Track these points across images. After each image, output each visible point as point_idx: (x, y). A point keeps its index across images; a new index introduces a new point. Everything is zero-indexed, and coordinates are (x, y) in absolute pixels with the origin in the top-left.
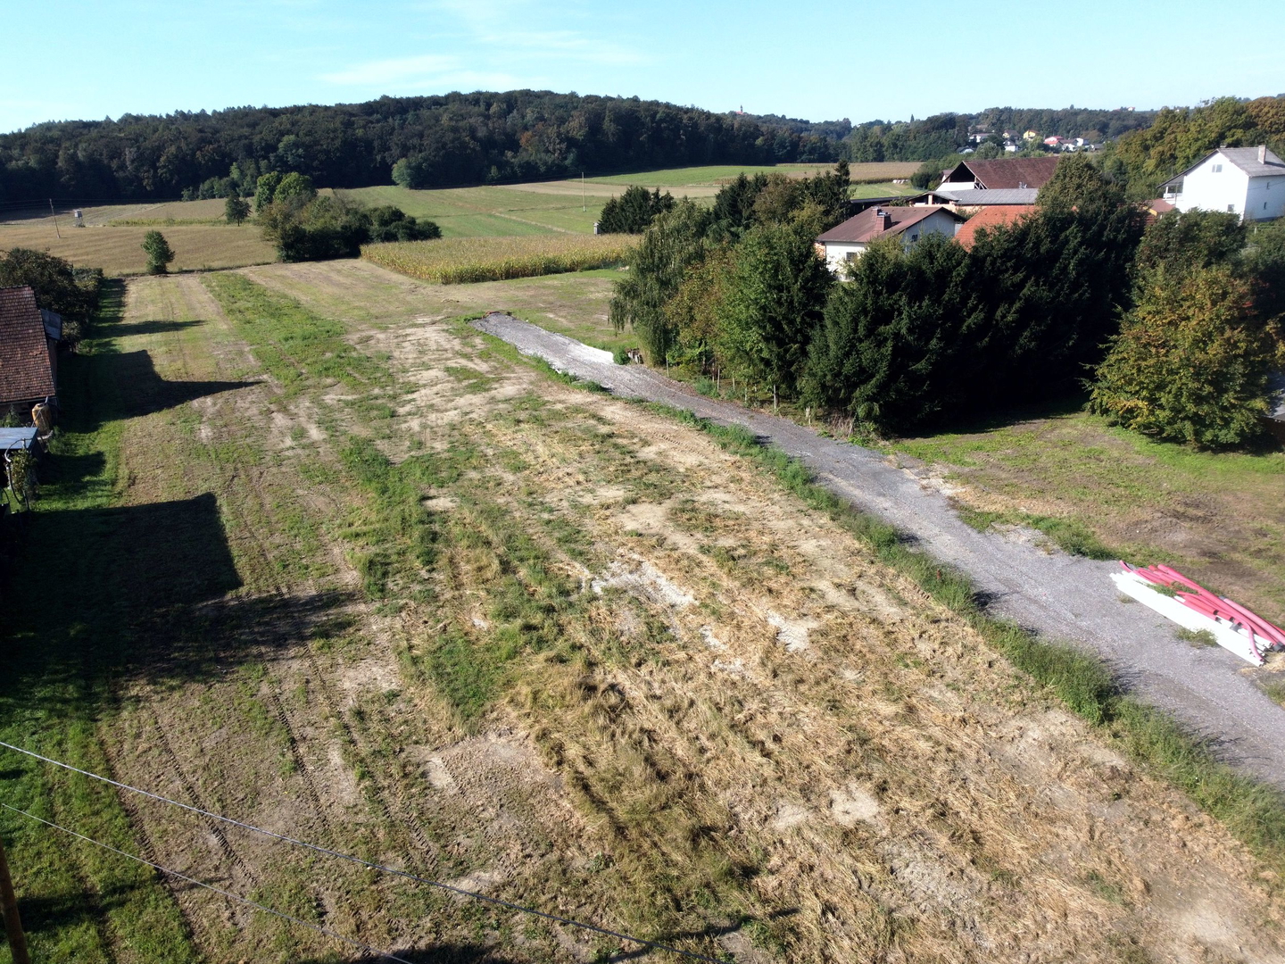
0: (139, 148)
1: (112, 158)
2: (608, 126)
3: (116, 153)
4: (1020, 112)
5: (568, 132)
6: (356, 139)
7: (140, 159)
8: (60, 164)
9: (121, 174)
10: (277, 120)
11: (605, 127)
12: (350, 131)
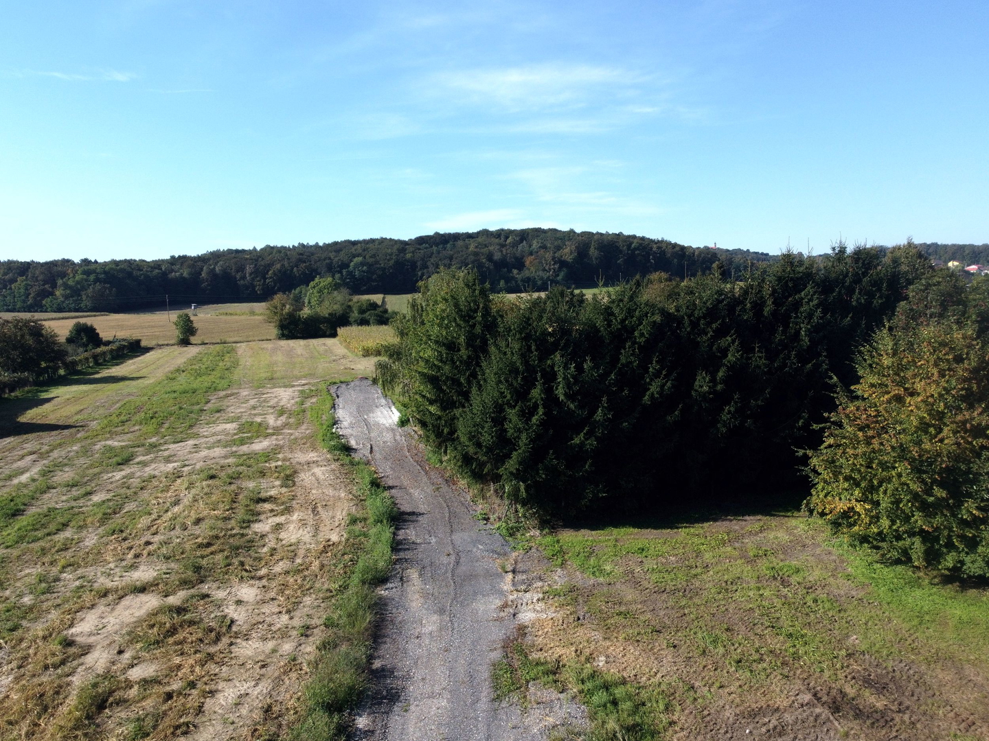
0: (256, 265)
1: (238, 271)
2: (593, 252)
3: (241, 269)
4: (945, 247)
5: (562, 257)
6: (406, 260)
7: (256, 272)
8: (203, 275)
9: (242, 282)
10: (356, 247)
11: (591, 253)
12: (402, 255)
